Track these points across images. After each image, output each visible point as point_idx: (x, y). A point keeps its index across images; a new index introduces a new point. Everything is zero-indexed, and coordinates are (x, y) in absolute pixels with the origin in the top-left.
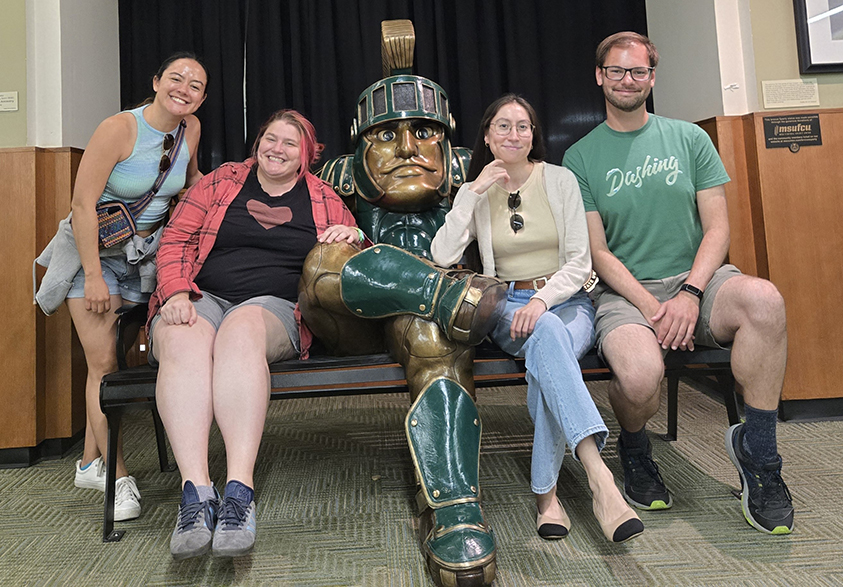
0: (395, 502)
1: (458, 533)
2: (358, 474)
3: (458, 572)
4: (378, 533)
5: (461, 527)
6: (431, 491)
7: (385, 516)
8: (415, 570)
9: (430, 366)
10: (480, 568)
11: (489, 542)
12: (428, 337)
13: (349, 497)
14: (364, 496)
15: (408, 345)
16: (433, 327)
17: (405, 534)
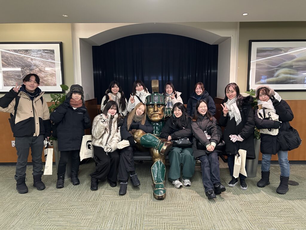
0: (150, 179)
1: (159, 190)
2: (144, 172)
3: (158, 196)
4: (146, 186)
5: (160, 188)
6: (155, 181)
7: (148, 182)
8: (151, 194)
9: (157, 158)
10: (162, 196)
11: (165, 191)
12: (156, 152)
13: (141, 177)
14: (144, 177)
15: (153, 154)
16: (158, 151)
17: (151, 187)
